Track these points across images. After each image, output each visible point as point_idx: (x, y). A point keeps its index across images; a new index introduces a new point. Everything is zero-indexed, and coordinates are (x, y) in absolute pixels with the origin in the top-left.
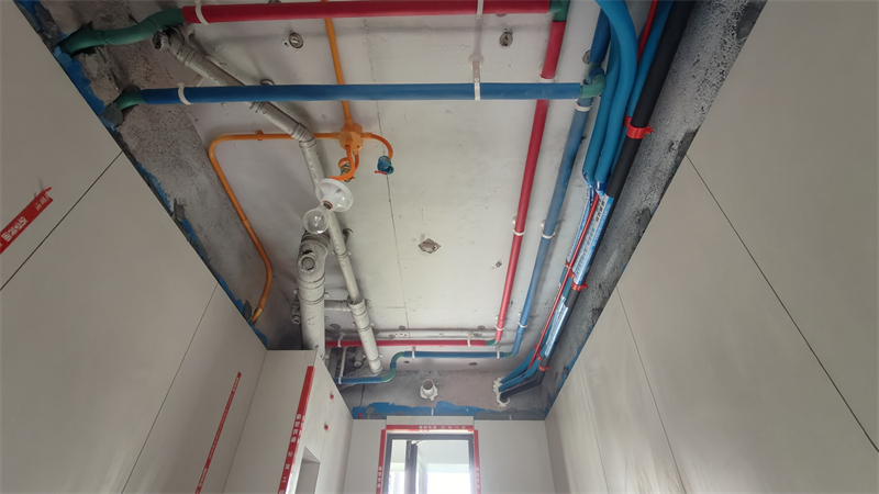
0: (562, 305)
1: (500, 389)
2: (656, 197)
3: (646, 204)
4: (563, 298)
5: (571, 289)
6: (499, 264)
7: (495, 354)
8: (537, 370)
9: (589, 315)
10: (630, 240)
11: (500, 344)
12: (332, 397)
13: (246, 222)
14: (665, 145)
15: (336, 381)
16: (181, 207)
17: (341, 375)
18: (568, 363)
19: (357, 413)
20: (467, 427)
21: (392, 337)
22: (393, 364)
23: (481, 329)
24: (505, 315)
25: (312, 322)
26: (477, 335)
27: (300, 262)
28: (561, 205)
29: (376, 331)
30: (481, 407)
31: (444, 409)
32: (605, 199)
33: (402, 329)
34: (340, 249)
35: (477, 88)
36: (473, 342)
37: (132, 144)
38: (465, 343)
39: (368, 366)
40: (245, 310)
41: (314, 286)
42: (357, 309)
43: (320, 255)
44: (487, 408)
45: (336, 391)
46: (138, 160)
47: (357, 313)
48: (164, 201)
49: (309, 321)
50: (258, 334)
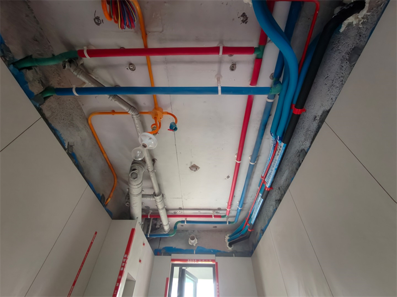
0: (260, 198)
1: (229, 240)
2: (308, 144)
3: (303, 147)
4: (260, 194)
5: (265, 190)
6: (228, 177)
7: (225, 222)
8: (247, 230)
9: (274, 203)
10: (295, 165)
11: (228, 217)
12: (144, 244)
13: (105, 155)
14: (312, 118)
15: (146, 235)
17: (149, 232)
18: (263, 227)
19: (157, 252)
20: (213, 261)
21: (175, 213)
22: (175, 227)
23: (219, 209)
24: (231, 203)
25: (135, 205)
26: (217, 213)
27: (130, 175)
28: (259, 148)
29: (167, 210)
30: (219, 250)
31: (201, 251)
32: (282, 144)
33: (180, 209)
34: (150, 169)
35: (220, 89)
36: (215, 216)
38: (211, 216)
39: (163, 228)
40: (102, 199)
41: (137, 187)
42: (158, 199)
43: (141, 172)
44: (222, 250)
45: (146, 241)
47: (158, 201)
48: (62, 143)
49: (134, 205)
50: (108, 211)
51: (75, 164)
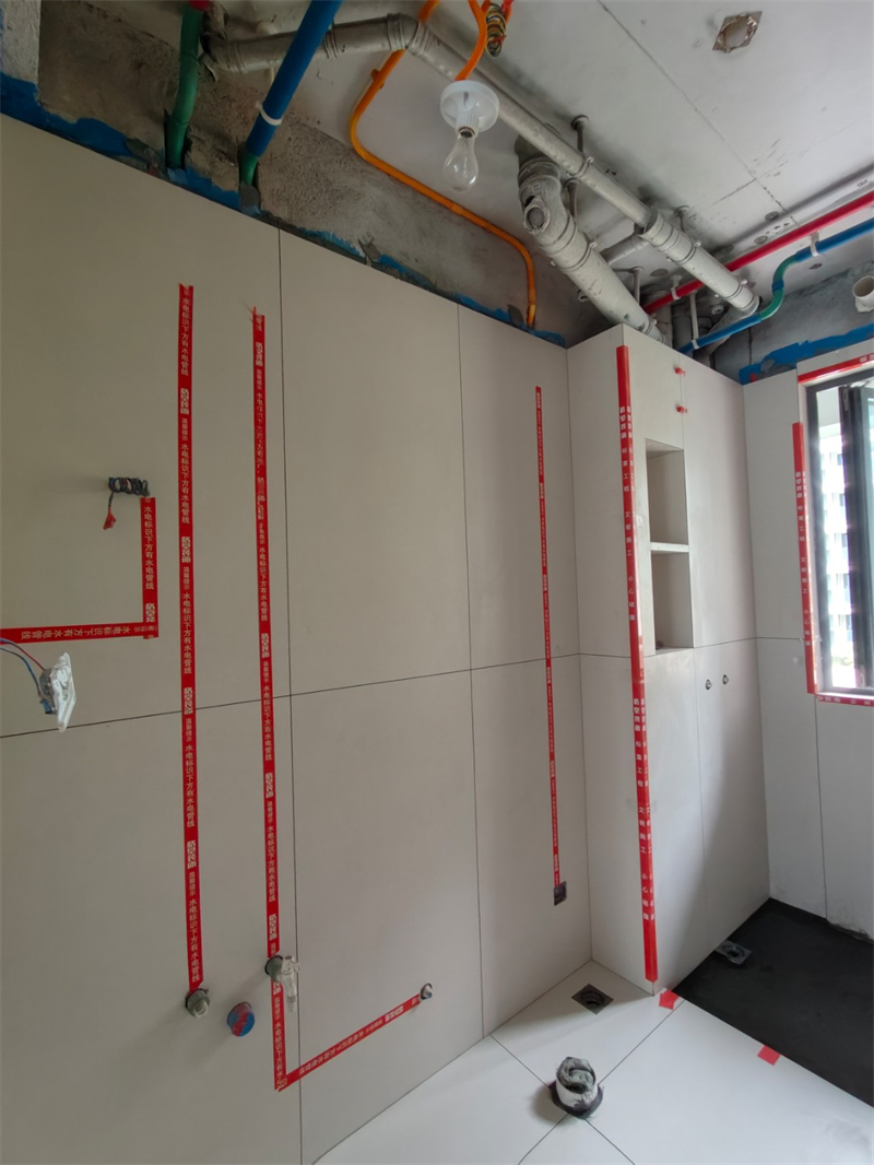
12: (678, 370)
13: (455, 208)
16: (370, 245)
17: (696, 335)
19: (747, 376)
21: (760, 241)
22: (778, 282)
25: (595, 290)
27: (525, 223)
29: (720, 251)
33: (773, 218)
37: (282, 212)
39: (736, 310)
40: (511, 318)
41: (562, 243)
42: (656, 233)
45: (685, 361)
46: (299, 226)
47: (659, 241)
48: (347, 252)
49: (592, 292)
50: (545, 336)
51: (402, 279)
